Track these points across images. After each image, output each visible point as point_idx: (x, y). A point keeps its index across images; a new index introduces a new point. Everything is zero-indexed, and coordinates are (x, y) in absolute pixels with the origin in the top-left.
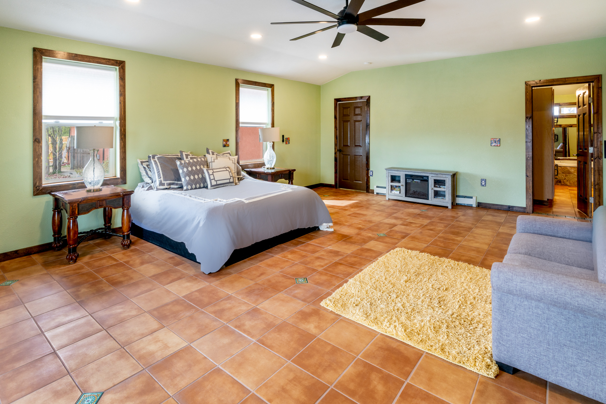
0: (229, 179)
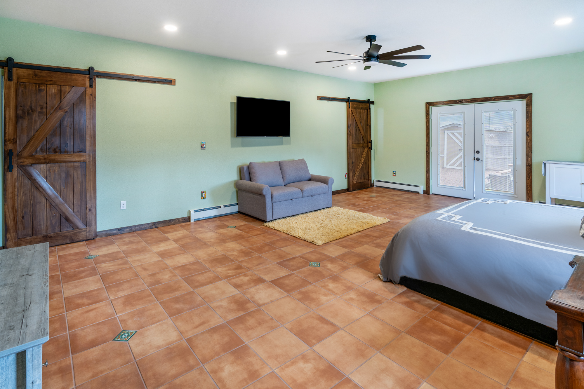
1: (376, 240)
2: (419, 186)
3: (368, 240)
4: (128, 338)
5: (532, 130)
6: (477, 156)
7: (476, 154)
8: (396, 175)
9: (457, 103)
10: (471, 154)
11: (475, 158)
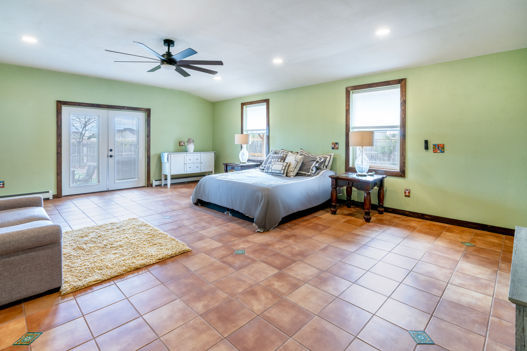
0: (280, 171)
2: (48, 192)
5: (150, 133)
6: (110, 153)
7: (110, 152)
8: (5, 186)
9: (95, 107)
10: (105, 153)
11: (109, 156)
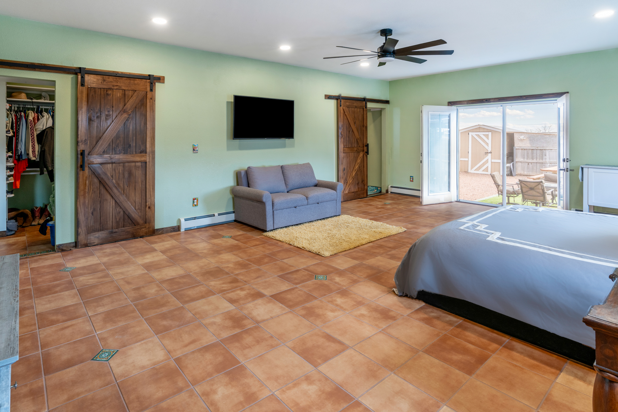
1: (390, 251)
3: (382, 252)
4: (108, 358)
8: (414, 180)
9: (484, 102)
